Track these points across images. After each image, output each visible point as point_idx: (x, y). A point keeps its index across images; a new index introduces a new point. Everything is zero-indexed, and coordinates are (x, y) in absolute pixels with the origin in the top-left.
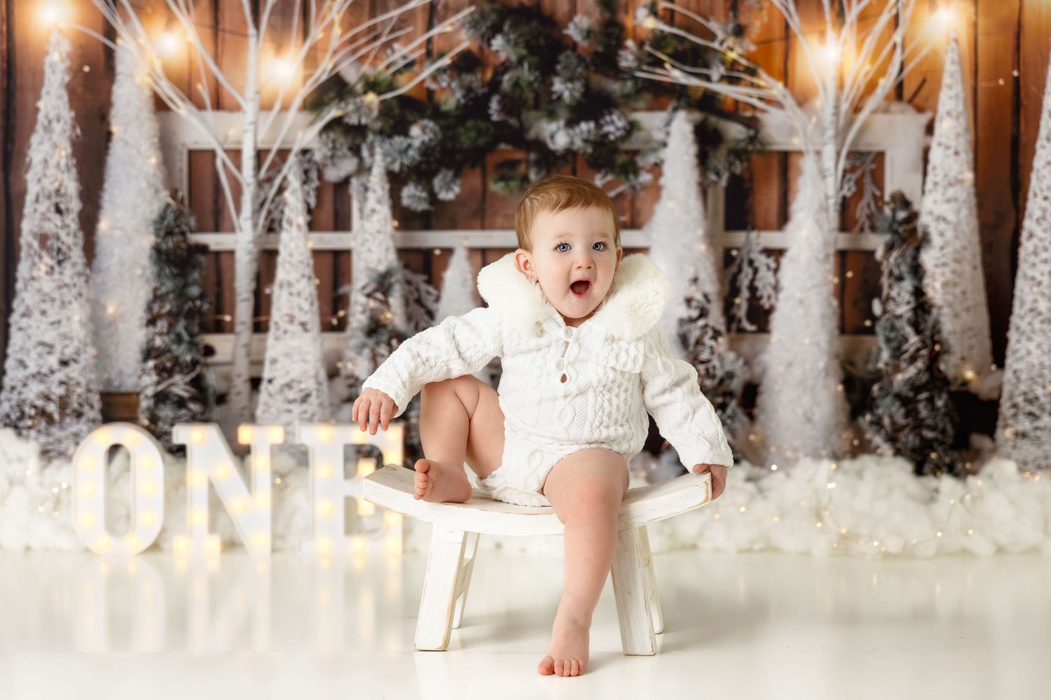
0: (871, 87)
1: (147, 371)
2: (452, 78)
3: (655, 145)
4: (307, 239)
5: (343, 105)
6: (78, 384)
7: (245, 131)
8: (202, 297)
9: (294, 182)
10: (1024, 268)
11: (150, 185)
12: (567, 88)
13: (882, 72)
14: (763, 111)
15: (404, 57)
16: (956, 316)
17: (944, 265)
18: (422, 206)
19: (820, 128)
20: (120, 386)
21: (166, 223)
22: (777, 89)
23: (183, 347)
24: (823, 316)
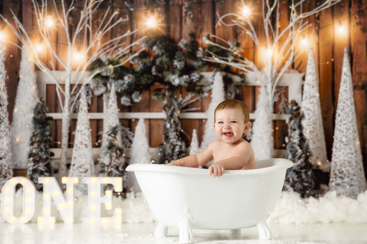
0: (283, 64)
1: (30, 162)
2: (139, 60)
3: (209, 83)
4: (88, 115)
5: (101, 69)
6: (5, 166)
7: (67, 78)
8: (50, 135)
9: (84, 96)
10: (337, 126)
11: (33, 96)
12: (179, 64)
13: (287, 59)
14: (246, 72)
15: (122, 53)
16: (314, 143)
17: (310, 125)
18: (128, 104)
19: (266, 77)
20: (20, 167)
21: (38, 109)
22: (251, 65)
23: (43, 153)
24: (268, 143)
